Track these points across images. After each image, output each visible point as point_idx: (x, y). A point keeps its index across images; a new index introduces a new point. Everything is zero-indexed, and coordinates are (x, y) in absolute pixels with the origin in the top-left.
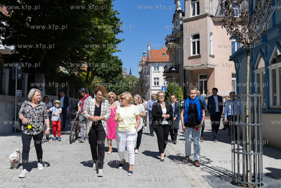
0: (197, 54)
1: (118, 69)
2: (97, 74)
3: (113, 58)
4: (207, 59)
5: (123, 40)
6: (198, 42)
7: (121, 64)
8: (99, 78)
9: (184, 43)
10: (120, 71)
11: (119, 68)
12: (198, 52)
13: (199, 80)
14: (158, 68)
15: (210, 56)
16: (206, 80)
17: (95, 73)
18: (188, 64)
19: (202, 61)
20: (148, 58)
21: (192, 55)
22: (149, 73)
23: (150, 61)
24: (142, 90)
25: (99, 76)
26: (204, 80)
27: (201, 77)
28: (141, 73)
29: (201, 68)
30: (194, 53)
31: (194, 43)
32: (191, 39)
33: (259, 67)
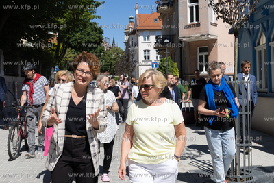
0: (195, 22)
1: (97, 39)
2: (70, 46)
3: (91, 24)
4: (207, 28)
5: (104, 3)
6: (197, 7)
7: (101, 32)
8: (73, 50)
9: (180, 8)
10: (100, 41)
11: (99, 37)
12: (197, 20)
13: (199, 54)
14: (148, 37)
15: (212, 24)
16: (206, 53)
17: (68, 45)
18: (184, 34)
19: (202, 30)
20: (136, 25)
21: (189, 23)
22: (137, 44)
23: (139, 28)
24: (128, 66)
25: (72, 48)
26: (204, 54)
27: (201, 50)
28: (127, 44)
29: (200, 39)
30: (192, 20)
31: (192, 8)
32: (188, 4)
33: (261, 43)
